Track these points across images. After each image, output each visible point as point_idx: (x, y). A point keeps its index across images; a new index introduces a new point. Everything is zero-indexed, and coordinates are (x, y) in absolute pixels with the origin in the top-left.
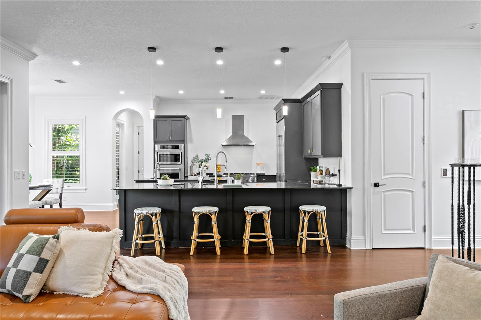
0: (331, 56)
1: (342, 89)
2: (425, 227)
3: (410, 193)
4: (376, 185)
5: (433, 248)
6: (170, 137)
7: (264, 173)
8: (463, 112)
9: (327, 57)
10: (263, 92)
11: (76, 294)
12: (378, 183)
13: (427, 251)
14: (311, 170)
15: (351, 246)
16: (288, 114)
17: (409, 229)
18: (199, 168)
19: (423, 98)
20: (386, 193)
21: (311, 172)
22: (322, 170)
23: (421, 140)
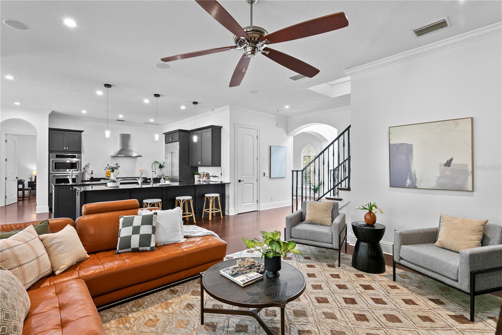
0: (215, 110)
1: (222, 129)
2: (257, 200)
3: (252, 185)
4: (240, 181)
5: (260, 210)
6: (67, 148)
7: (146, 177)
8: (270, 146)
9: (212, 109)
10: (152, 120)
11: (173, 243)
12: (240, 180)
13: (258, 212)
14: (194, 174)
15: (229, 214)
16: (197, 141)
17: (252, 202)
18: (91, 174)
19: (257, 138)
20: (243, 185)
21: (195, 175)
22: (204, 174)
23: (256, 159)
